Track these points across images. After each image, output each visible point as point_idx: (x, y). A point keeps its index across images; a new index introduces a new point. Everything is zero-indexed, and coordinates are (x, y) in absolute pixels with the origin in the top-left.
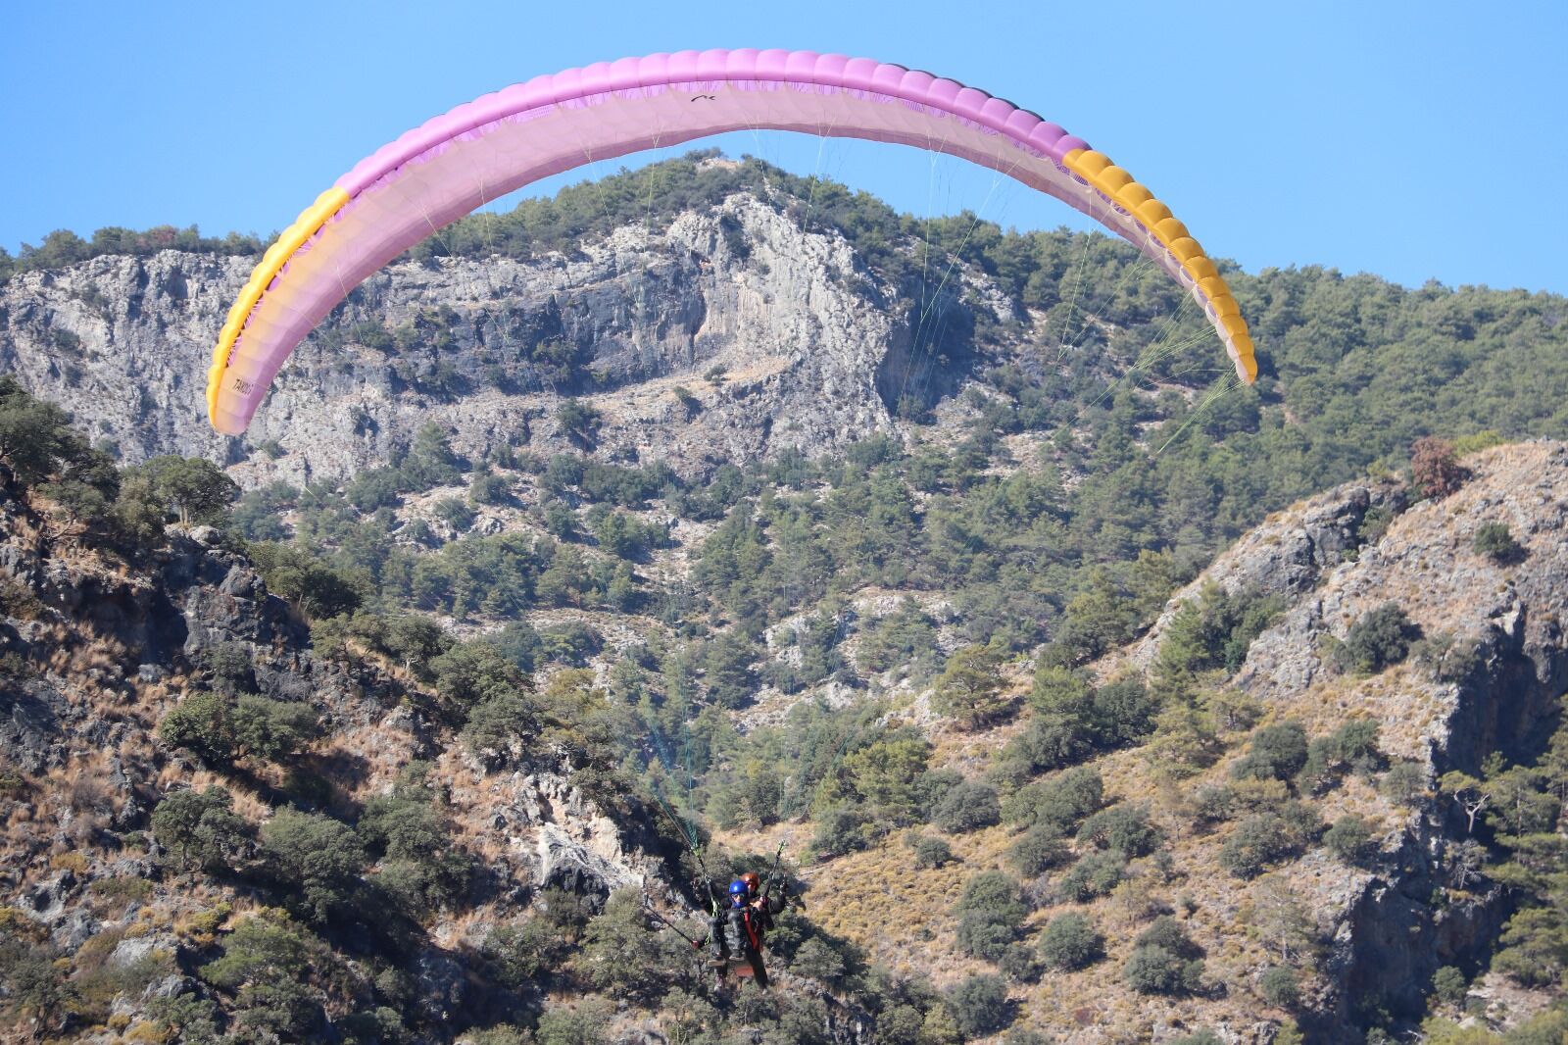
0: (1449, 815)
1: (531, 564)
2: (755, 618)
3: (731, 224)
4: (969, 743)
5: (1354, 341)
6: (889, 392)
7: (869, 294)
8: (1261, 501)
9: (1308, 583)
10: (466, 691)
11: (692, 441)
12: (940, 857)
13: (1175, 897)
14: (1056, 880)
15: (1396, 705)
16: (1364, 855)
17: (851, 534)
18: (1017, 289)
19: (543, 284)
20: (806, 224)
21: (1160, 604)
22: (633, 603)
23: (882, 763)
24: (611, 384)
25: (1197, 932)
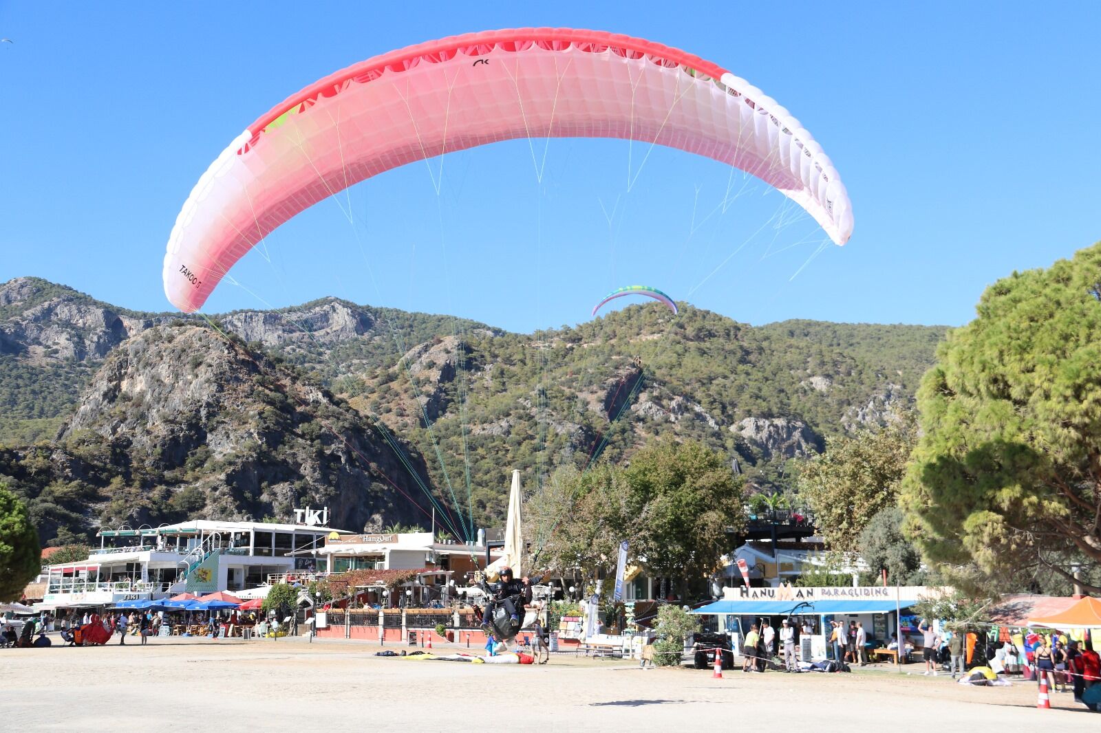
0: (440, 390)
1: (305, 357)
2: (338, 364)
3: (333, 307)
4: (371, 381)
5: (424, 322)
6: (357, 330)
7: (353, 316)
8: (411, 346)
9: (419, 357)
10: (299, 375)
11: (328, 339)
12: (367, 397)
13: (401, 402)
14: (384, 400)
15: (433, 374)
16: (428, 395)
17: (352, 352)
18: (375, 315)
19: (305, 316)
20: (344, 307)
21: (398, 360)
22: (320, 362)
23: (358, 384)
24: (315, 330)
25: (405, 407)
